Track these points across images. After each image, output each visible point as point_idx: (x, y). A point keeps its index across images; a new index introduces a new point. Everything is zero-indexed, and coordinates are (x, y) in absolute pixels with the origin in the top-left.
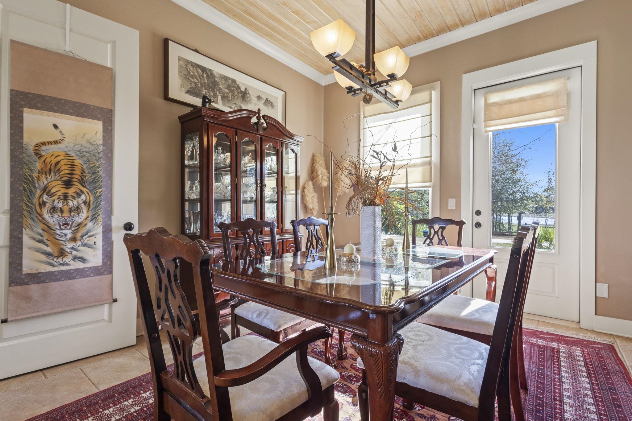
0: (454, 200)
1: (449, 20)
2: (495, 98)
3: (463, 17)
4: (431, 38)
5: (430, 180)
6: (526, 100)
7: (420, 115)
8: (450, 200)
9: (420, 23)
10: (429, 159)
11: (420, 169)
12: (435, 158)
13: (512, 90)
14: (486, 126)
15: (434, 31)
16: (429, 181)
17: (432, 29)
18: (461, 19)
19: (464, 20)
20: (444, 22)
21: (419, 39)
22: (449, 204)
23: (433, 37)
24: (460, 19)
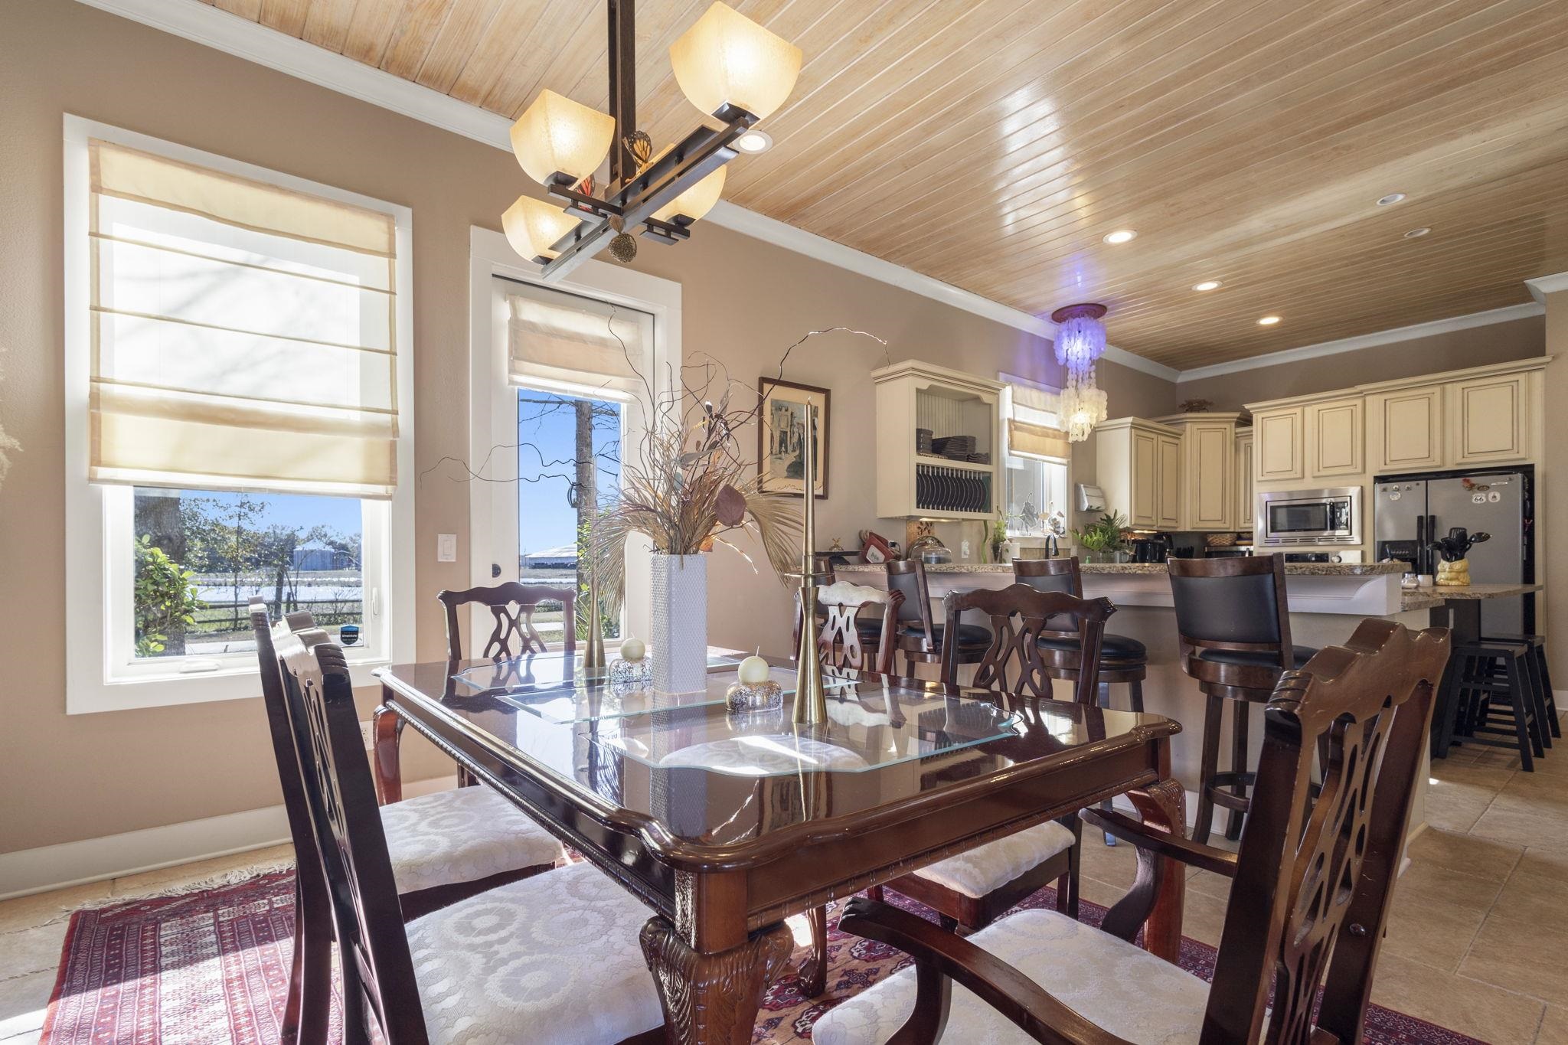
0: (453, 537)
1: (474, 74)
2: (534, 312)
3: (504, 90)
4: (394, 74)
5: (391, 477)
6: (585, 342)
7: (355, 280)
8: (441, 537)
9: (413, 23)
10: (388, 417)
11: (358, 441)
12: (406, 420)
13: (563, 309)
14: (512, 371)
15: (419, 66)
16: (388, 480)
17: (423, 59)
18: (495, 92)
19: (496, 98)
20: (461, 67)
21: (364, 54)
22: (440, 549)
23: (401, 76)
24: (494, 86)
